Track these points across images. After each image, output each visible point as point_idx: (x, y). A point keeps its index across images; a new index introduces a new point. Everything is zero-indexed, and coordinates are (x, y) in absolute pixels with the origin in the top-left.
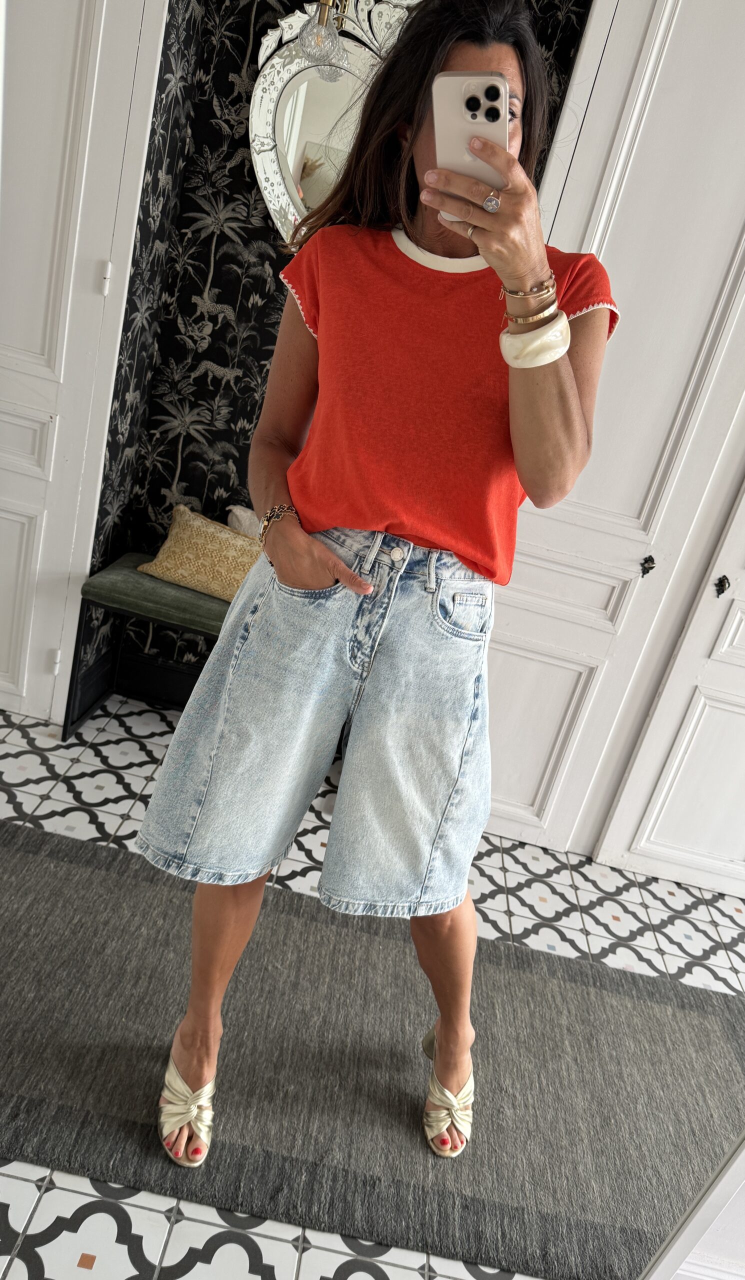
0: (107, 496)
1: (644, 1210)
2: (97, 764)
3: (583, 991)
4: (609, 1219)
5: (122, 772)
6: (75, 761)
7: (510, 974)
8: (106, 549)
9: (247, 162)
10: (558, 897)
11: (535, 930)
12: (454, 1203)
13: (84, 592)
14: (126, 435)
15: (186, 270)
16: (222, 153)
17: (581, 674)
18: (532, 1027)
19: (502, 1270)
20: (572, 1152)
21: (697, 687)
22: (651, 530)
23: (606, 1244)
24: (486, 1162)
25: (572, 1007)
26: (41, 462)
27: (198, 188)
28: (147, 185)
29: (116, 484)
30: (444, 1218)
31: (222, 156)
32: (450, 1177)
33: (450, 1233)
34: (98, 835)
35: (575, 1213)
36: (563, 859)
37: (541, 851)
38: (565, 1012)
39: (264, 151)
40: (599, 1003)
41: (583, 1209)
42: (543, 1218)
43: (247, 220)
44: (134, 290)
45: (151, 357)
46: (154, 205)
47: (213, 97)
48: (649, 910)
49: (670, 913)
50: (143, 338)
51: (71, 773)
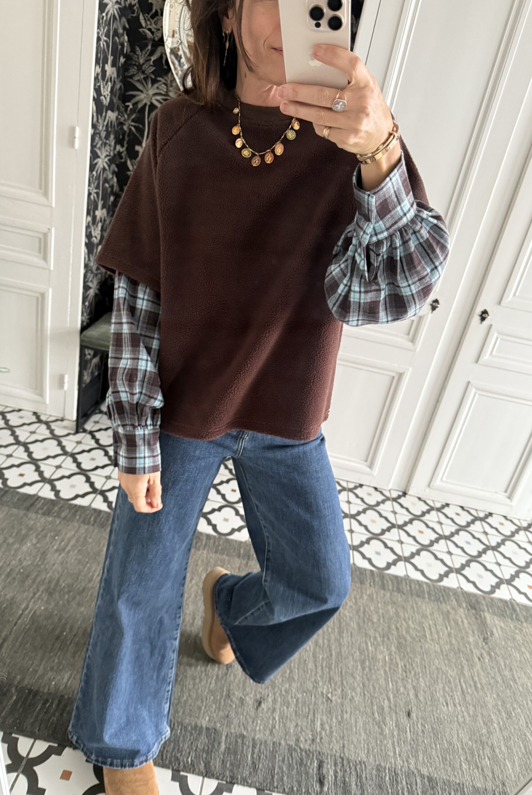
0: (88, 277)
2: (93, 444)
5: (106, 449)
6: (79, 443)
8: (91, 311)
9: (163, 56)
10: (383, 520)
11: (368, 541)
13: (81, 341)
14: (99, 237)
15: (130, 129)
16: (148, 51)
17: (393, 377)
21: (469, 382)
26: (45, 258)
27: (134, 75)
28: (98, 74)
29: (94, 268)
31: (148, 53)
36: (387, 494)
37: (373, 490)
39: (174, 48)
43: (167, 95)
44: (95, 144)
45: (112, 187)
46: (104, 87)
47: (139, 14)
48: (443, 526)
49: (457, 527)
50: (105, 175)
51: (76, 451)
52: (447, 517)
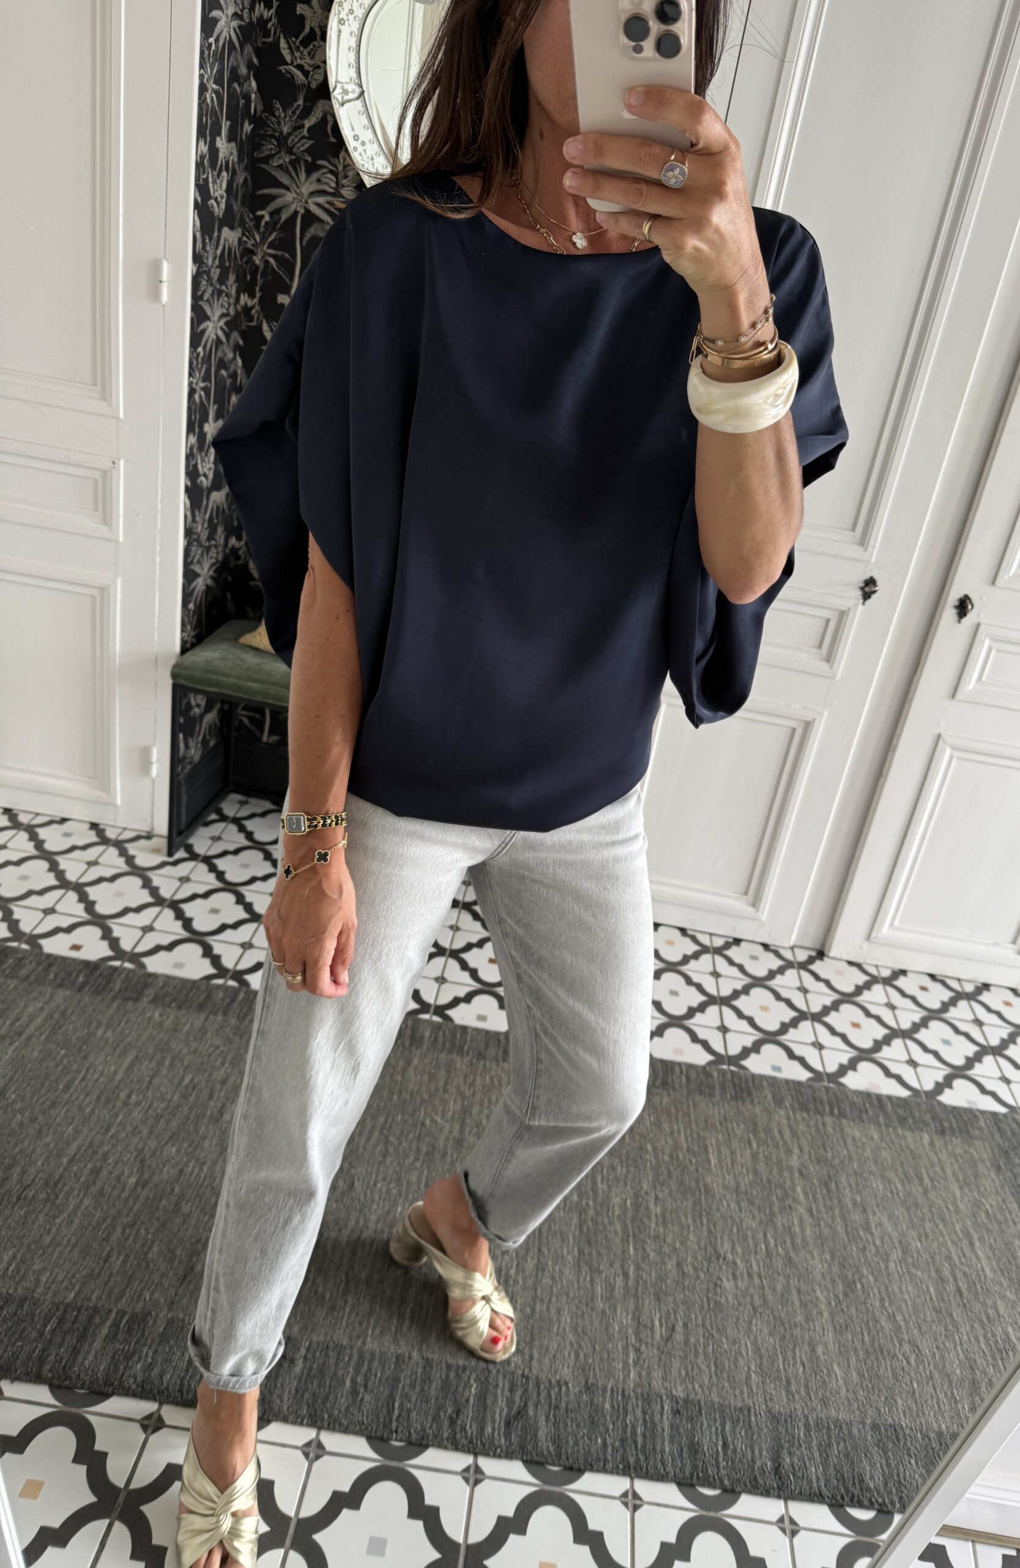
0: (192, 554)
1: (902, 1398)
2: (212, 881)
3: (817, 1121)
4: (857, 1413)
5: (243, 890)
6: (185, 880)
7: (726, 1106)
8: (199, 621)
9: (329, 118)
10: (782, 1005)
11: (756, 1047)
12: (663, 1408)
13: (176, 675)
14: (211, 476)
15: (267, 262)
16: (297, 109)
17: (795, 730)
18: (755, 1172)
19: (725, 1490)
20: (809, 1330)
21: (939, 737)
22: (871, 543)
23: (855, 1447)
24: (701, 1352)
25: (805, 1144)
26: (107, 519)
27: (271, 156)
28: (202, 157)
29: (202, 538)
30: (651, 1429)
31: (298, 112)
32: (657, 1374)
33: (658, 1447)
34: (212, 971)
35: (814, 1409)
36: (788, 955)
37: (762, 948)
38: (796, 1150)
39: (349, 101)
40: (839, 1135)
41: (825, 1403)
42: (774, 1418)
43: (336, 194)
44: (200, 293)
45: (234, 376)
46: (214, 182)
47: (279, 38)
48: (897, 1012)
49: (923, 1013)
50: (219, 354)
51: (180, 896)
52: (903, 994)
